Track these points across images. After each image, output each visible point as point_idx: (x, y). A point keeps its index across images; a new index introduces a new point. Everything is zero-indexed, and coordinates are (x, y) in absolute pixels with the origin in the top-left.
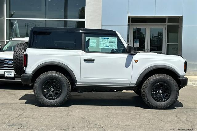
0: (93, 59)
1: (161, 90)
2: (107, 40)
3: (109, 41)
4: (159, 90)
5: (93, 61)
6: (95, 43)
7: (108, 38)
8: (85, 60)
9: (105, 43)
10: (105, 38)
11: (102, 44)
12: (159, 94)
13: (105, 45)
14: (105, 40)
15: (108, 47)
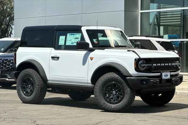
0: (58, 56)
1: (116, 91)
2: (74, 36)
3: (74, 37)
4: (113, 91)
5: (58, 58)
6: (64, 39)
7: (74, 35)
8: (53, 58)
9: (71, 40)
10: (72, 35)
11: (69, 41)
12: (113, 95)
13: (71, 42)
14: (72, 37)
15: (73, 43)
